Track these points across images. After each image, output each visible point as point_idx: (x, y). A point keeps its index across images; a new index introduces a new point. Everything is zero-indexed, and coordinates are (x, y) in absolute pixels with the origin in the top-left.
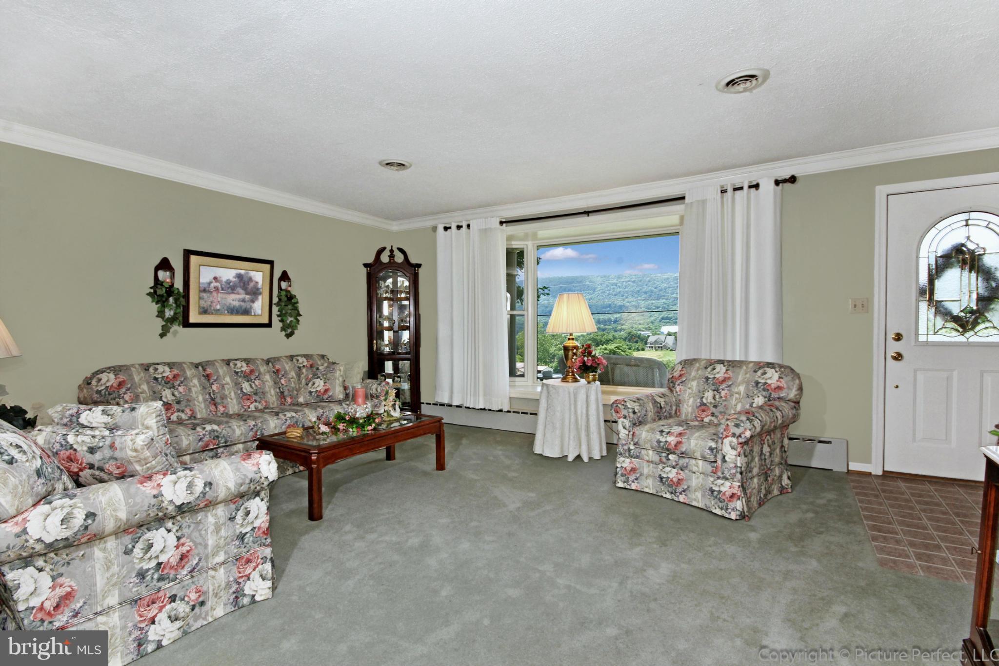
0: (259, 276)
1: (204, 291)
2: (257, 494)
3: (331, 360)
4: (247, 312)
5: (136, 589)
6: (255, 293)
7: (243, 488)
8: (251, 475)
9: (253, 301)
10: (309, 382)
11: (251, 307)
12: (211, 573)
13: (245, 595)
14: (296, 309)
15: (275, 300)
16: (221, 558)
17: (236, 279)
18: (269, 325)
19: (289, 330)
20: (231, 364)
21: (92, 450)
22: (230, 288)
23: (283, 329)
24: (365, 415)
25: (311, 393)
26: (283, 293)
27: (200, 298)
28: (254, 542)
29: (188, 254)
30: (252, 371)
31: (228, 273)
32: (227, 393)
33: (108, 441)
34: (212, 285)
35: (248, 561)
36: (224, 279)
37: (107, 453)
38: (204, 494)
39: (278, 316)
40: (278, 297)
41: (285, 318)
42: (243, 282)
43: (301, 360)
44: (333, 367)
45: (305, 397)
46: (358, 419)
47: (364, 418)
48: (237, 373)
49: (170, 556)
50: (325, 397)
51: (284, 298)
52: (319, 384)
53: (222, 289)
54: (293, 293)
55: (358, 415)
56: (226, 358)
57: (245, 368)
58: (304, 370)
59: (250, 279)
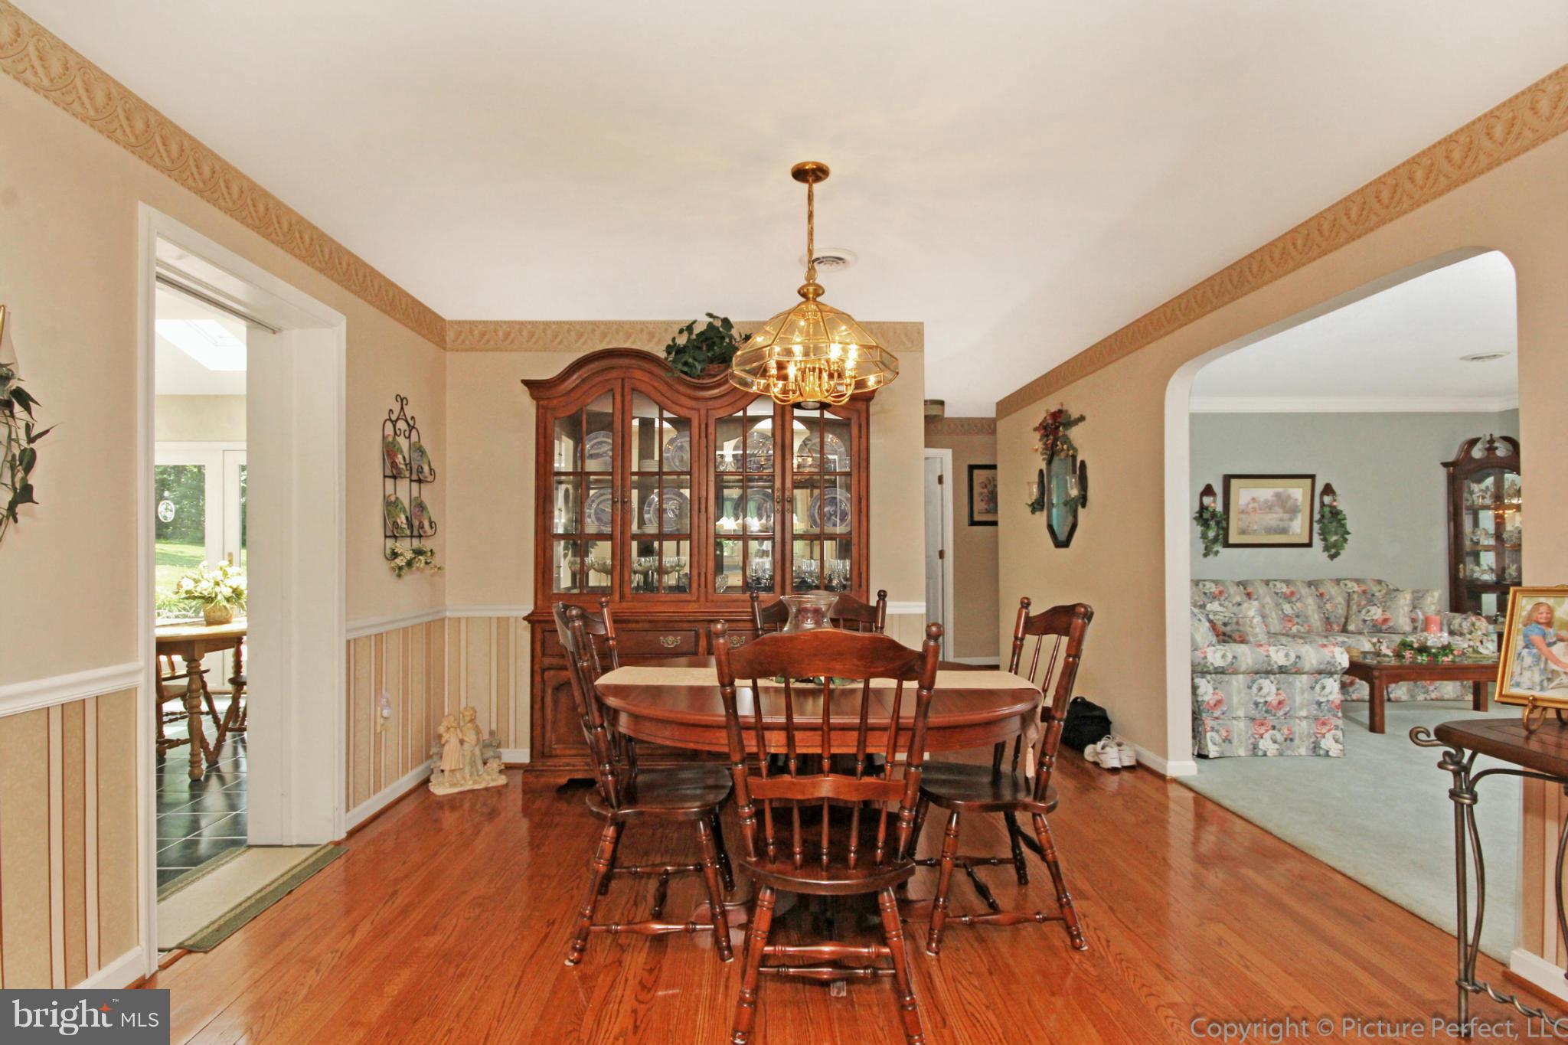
0: (1298, 492)
1: (1243, 512)
2: (1331, 674)
3: (1391, 587)
4: (1284, 531)
5: (1253, 713)
6: (1293, 511)
7: (1323, 667)
8: (1328, 659)
9: (1291, 520)
10: (1363, 608)
11: (1289, 526)
12: (1297, 721)
13: (1320, 748)
14: (1343, 526)
15: (1317, 517)
16: (1304, 713)
17: (1274, 498)
18: (1309, 545)
19: (1333, 551)
20: (1271, 585)
21: (1225, 624)
22: (1269, 507)
23: (1326, 549)
24: (1440, 645)
25: (1365, 621)
26: (1327, 509)
27: (1239, 519)
28: (1329, 711)
29: (1227, 479)
30: (1292, 593)
31: (1265, 492)
32: (1268, 612)
33: (1235, 620)
34: (1250, 506)
35: (1324, 724)
36: (1262, 499)
37: (1234, 627)
38: (1296, 663)
39: (1320, 534)
40: (1320, 512)
41: (1328, 537)
42: (1281, 501)
43: (1350, 584)
44: (1396, 594)
45: (1357, 625)
46: (1431, 648)
47: (1438, 648)
48: (1277, 594)
49: (1272, 699)
50: (1384, 627)
51: (1327, 515)
52: (1376, 613)
53: (1260, 509)
54: (1339, 508)
55: (1429, 643)
56: (1266, 578)
57: (1285, 589)
58: (1355, 596)
59: (1289, 497)
